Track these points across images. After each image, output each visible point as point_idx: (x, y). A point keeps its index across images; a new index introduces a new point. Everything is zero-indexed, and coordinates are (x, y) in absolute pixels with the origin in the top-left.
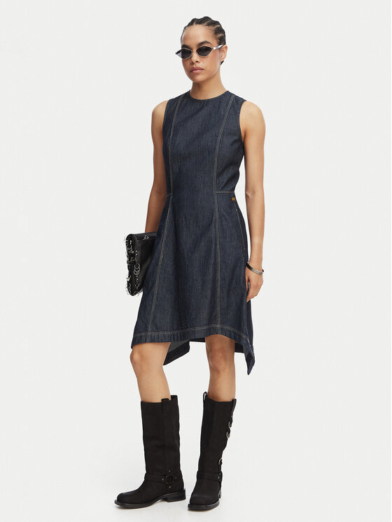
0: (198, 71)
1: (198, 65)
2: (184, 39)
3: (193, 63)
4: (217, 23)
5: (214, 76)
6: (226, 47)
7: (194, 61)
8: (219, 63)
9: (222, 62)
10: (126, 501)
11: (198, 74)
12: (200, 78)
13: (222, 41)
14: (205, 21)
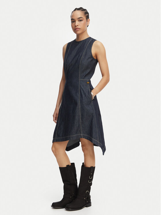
0: (78, 29)
1: (78, 27)
2: (72, 16)
3: (76, 26)
4: (85, 10)
5: (84, 31)
6: (89, 20)
7: (76, 25)
8: (87, 26)
9: (88, 26)
10: (55, 206)
11: (78, 31)
12: (79, 32)
13: (88, 17)
14: (81, 9)
